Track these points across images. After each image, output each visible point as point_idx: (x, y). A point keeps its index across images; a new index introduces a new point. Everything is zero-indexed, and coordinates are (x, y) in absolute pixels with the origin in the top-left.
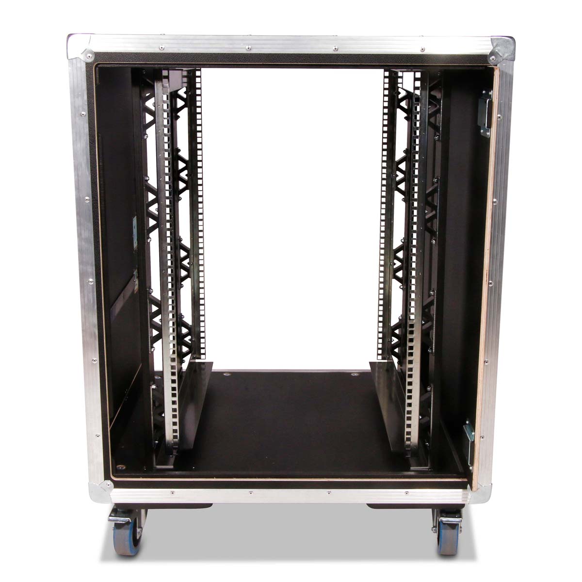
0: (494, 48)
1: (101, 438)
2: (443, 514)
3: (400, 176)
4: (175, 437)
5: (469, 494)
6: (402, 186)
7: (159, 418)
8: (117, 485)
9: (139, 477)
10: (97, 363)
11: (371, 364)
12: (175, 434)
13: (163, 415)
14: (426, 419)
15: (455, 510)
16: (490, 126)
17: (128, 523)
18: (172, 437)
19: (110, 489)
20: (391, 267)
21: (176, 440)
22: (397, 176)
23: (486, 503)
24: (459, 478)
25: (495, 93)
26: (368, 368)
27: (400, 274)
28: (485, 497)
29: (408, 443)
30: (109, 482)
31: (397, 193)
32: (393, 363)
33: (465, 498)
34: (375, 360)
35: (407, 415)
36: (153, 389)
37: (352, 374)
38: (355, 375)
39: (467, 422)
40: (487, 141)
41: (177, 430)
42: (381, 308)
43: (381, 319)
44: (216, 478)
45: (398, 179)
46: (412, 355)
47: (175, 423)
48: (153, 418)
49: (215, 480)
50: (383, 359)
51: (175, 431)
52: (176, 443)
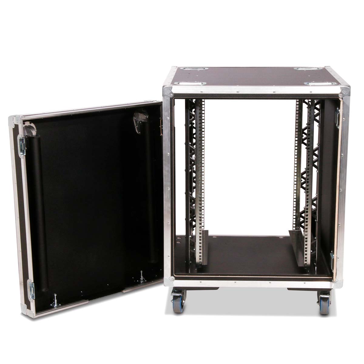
0: (342, 91)
1: (170, 257)
2: (322, 294)
3: (305, 136)
4: (200, 259)
5: (333, 284)
6: (306, 141)
7: (192, 251)
8: (177, 278)
9: (186, 275)
10: (170, 224)
11: (290, 231)
13: (194, 250)
14: (314, 252)
15: (327, 292)
16: (339, 124)
17: (180, 296)
18: (199, 259)
19: (173, 280)
20: (300, 182)
21: (200, 261)
22: (303, 136)
24: (328, 277)
25: (341, 111)
26: (288, 234)
27: (304, 185)
28: (341, 286)
29: (306, 262)
30: (173, 277)
31: (303, 145)
32: (301, 231)
33: (331, 286)
34: (292, 229)
35: (305, 250)
36: (190, 238)
37: (280, 237)
38: (282, 238)
39: (332, 252)
40: (338, 130)
41: (201, 256)
42: (295, 203)
43: (295, 208)
44: (220, 276)
45: (303, 138)
46: (307, 226)
47: (200, 253)
48: (190, 251)
49: (219, 276)
50: (296, 229)
51: (200, 256)
52: (200, 262)
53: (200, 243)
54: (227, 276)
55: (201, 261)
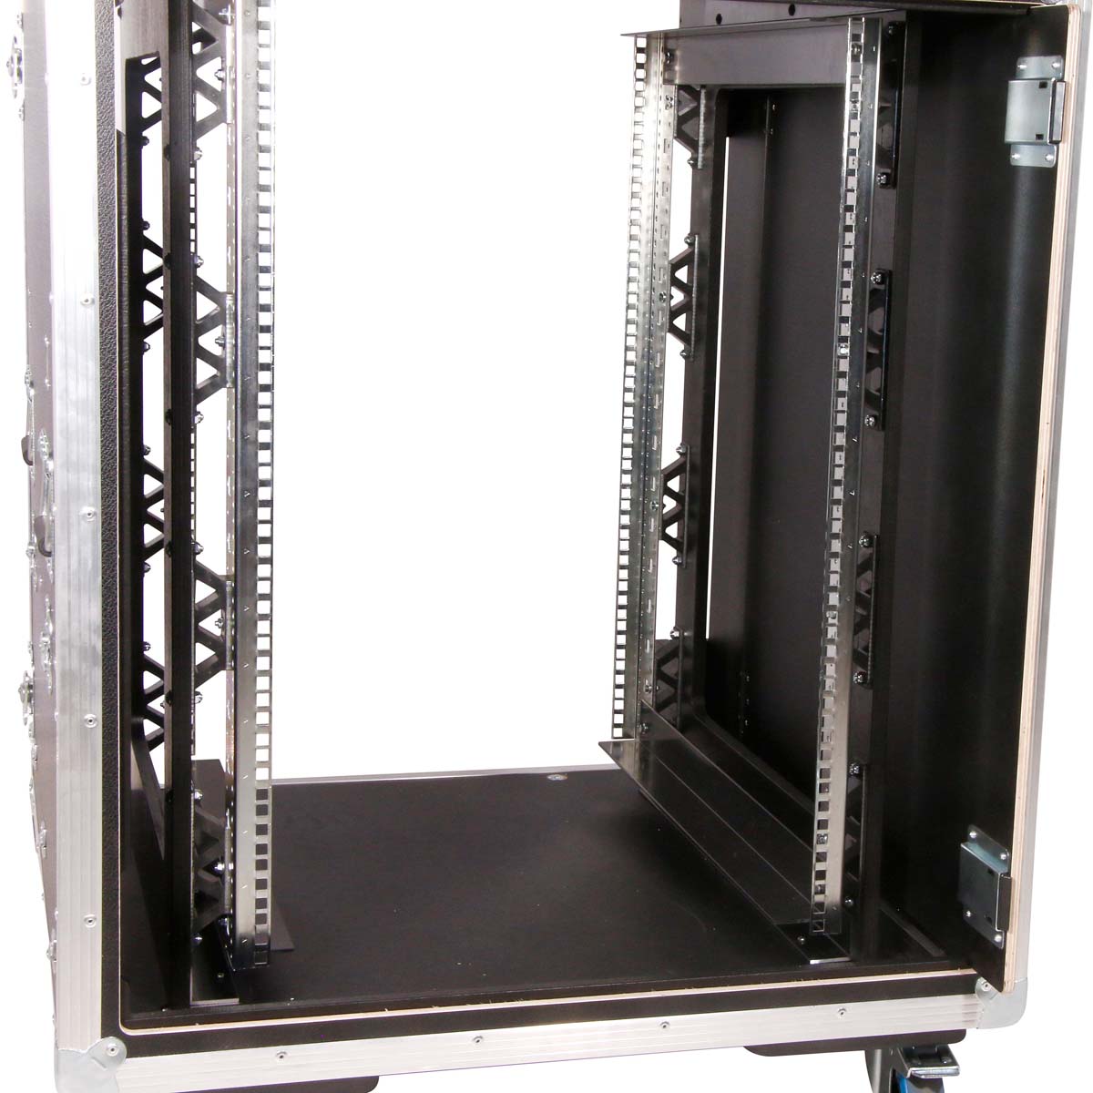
1: (98, 924)
2: (914, 1061)
4: (260, 919)
7: (209, 877)
8: (137, 1048)
11: (606, 747)
12: (260, 911)
18: (253, 920)
19: (118, 1060)
21: (261, 927)
23: (1016, 1025)
24: (955, 968)
25: (1071, 63)
29: (820, 898)
30: (112, 1042)
34: (610, 737)
36: (194, 801)
38: (558, 777)
39: (973, 835)
41: (265, 900)
44: (390, 1009)
47: (261, 884)
48: (196, 876)
49: (387, 1014)
50: (626, 735)
51: (261, 903)
52: (262, 935)
53: (261, 830)
54: (430, 1006)
55: (266, 927)
